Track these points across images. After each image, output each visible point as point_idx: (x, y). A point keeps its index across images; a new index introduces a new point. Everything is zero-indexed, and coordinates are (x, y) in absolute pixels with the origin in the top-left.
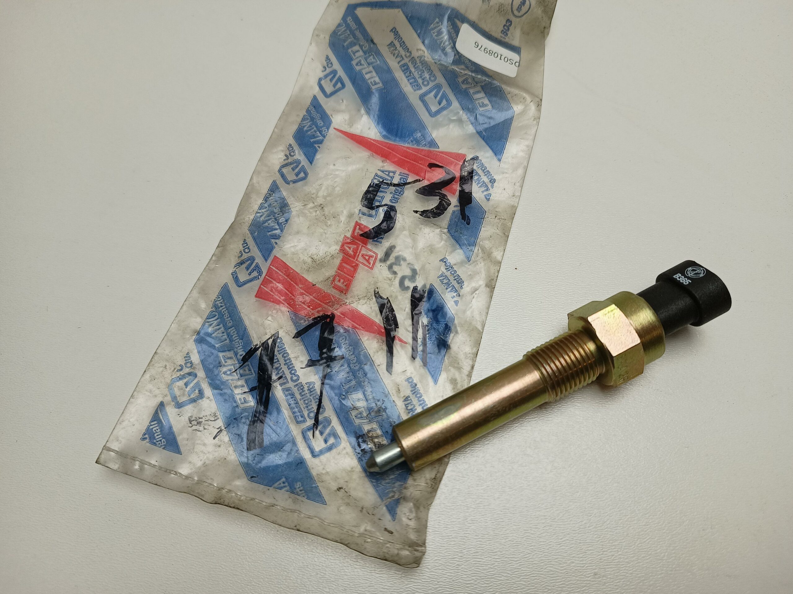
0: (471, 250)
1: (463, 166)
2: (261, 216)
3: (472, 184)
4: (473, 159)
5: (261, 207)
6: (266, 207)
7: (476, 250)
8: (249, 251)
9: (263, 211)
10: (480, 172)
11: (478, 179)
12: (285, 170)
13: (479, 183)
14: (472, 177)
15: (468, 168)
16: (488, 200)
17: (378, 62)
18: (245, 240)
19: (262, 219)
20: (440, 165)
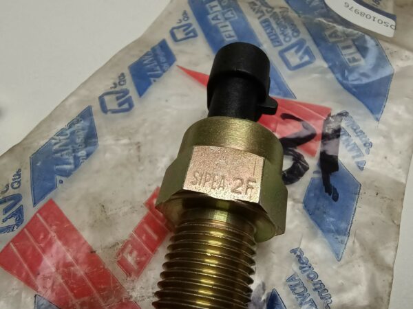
0: (342, 242)
1: (327, 121)
2: (56, 144)
3: (338, 145)
4: (340, 115)
5: (61, 133)
6: (67, 135)
7: (350, 243)
8: (19, 187)
9: (61, 138)
10: (350, 131)
11: (347, 140)
12: (107, 98)
13: (348, 145)
14: (338, 136)
15: (333, 125)
16: (362, 169)
17: (236, 18)
18: (20, 170)
19: (56, 147)
20: (297, 117)
